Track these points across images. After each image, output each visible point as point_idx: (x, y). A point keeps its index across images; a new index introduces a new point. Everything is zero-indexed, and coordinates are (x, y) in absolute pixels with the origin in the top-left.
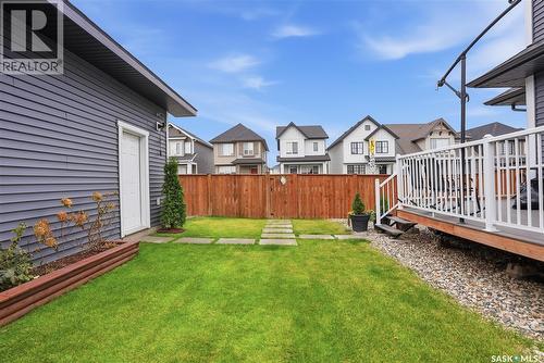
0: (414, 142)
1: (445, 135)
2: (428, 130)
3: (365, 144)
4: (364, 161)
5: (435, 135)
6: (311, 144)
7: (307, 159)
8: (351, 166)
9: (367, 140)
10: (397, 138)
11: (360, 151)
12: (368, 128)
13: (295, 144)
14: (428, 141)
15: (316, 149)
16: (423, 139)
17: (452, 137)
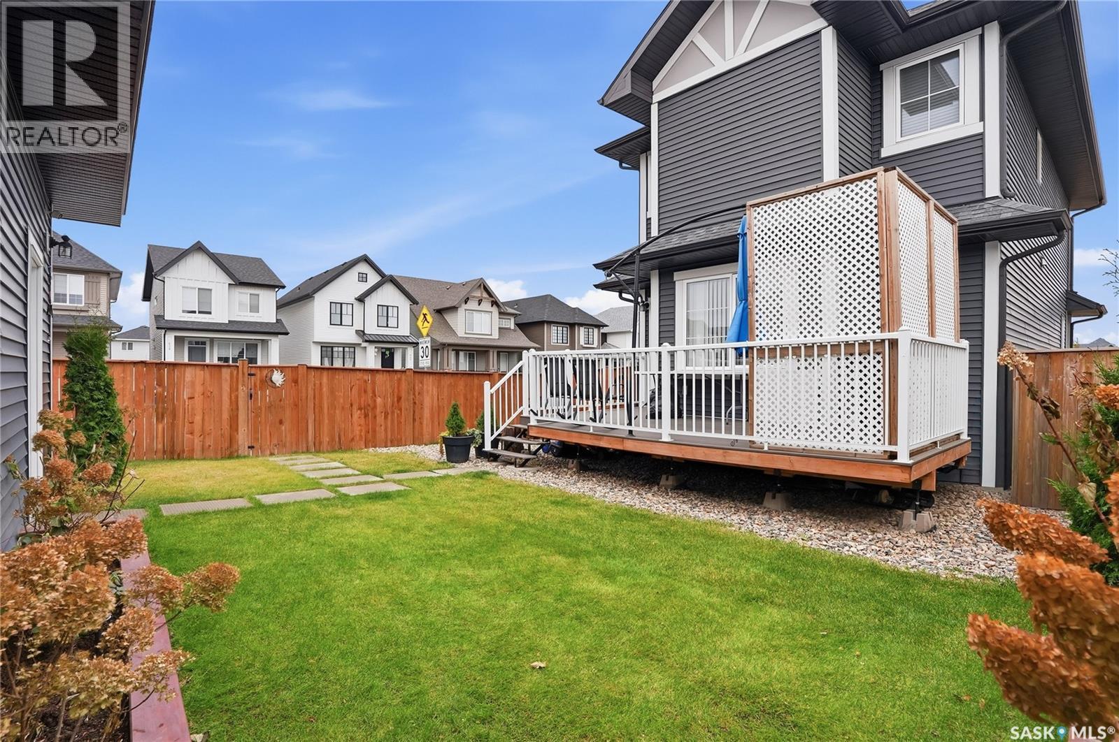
0: (440, 312)
1: (486, 305)
2: (463, 294)
3: (357, 306)
4: (355, 339)
5: (473, 305)
6: (244, 294)
7: (234, 328)
8: (327, 349)
9: (361, 299)
10: (414, 301)
11: (346, 320)
12: (363, 278)
13: (204, 293)
14: (461, 312)
15: (255, 308)
16: (453, 309)
17: (495, 310)
